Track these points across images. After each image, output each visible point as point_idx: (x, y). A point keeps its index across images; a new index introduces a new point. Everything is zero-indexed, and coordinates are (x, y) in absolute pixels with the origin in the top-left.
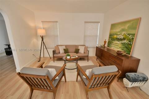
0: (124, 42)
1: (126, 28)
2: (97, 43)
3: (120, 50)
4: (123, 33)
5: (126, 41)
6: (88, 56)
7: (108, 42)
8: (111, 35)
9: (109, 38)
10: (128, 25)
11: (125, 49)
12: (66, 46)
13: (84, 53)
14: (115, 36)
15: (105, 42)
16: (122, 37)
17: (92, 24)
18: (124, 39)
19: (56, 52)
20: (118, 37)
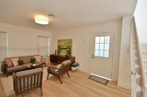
0: (67, 50)
1: (67, 43)
2: (49, 53)
3: (66, 54)
4: (66, 45)
5: (68, 49)
6: (45, 63)
7: (58, 51)
8: (59, 47)
9: (58, 48)
10: (67, 41)
11: (68, 53)
12: (19, 58)
13: (41, 61)
14: (62, 47)
15: (56, 51)
16: (66, 47)
17: (43, 38)
18: (67, 48)
19: (8, 66)
20: (64, 47)
